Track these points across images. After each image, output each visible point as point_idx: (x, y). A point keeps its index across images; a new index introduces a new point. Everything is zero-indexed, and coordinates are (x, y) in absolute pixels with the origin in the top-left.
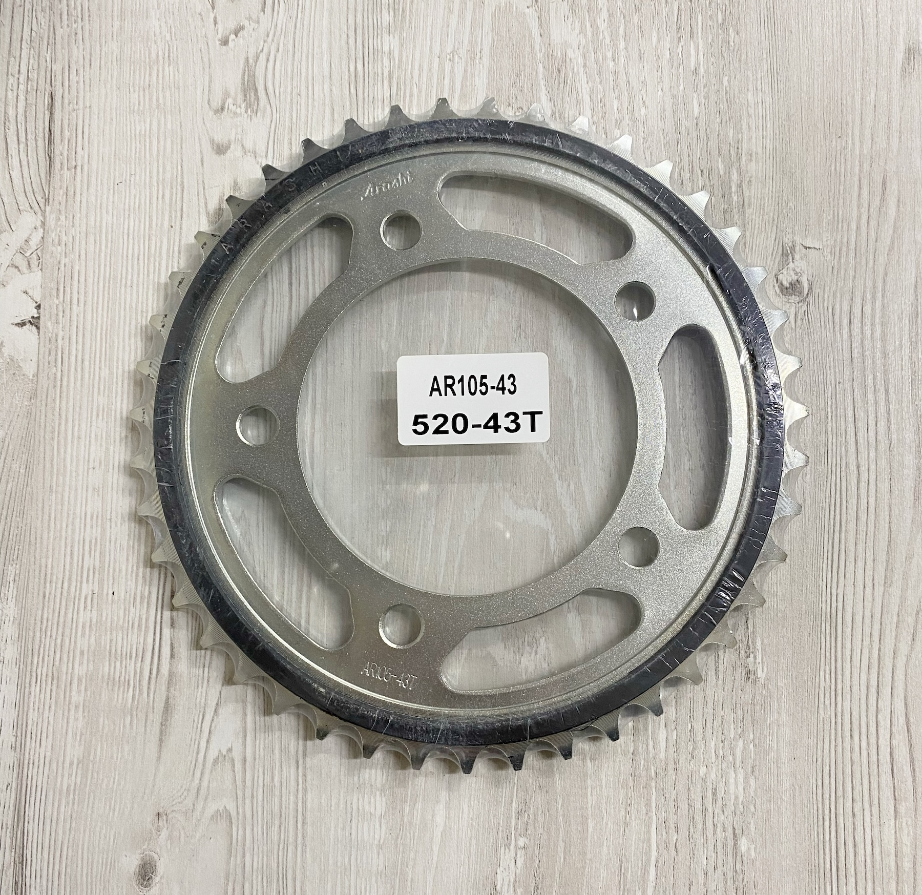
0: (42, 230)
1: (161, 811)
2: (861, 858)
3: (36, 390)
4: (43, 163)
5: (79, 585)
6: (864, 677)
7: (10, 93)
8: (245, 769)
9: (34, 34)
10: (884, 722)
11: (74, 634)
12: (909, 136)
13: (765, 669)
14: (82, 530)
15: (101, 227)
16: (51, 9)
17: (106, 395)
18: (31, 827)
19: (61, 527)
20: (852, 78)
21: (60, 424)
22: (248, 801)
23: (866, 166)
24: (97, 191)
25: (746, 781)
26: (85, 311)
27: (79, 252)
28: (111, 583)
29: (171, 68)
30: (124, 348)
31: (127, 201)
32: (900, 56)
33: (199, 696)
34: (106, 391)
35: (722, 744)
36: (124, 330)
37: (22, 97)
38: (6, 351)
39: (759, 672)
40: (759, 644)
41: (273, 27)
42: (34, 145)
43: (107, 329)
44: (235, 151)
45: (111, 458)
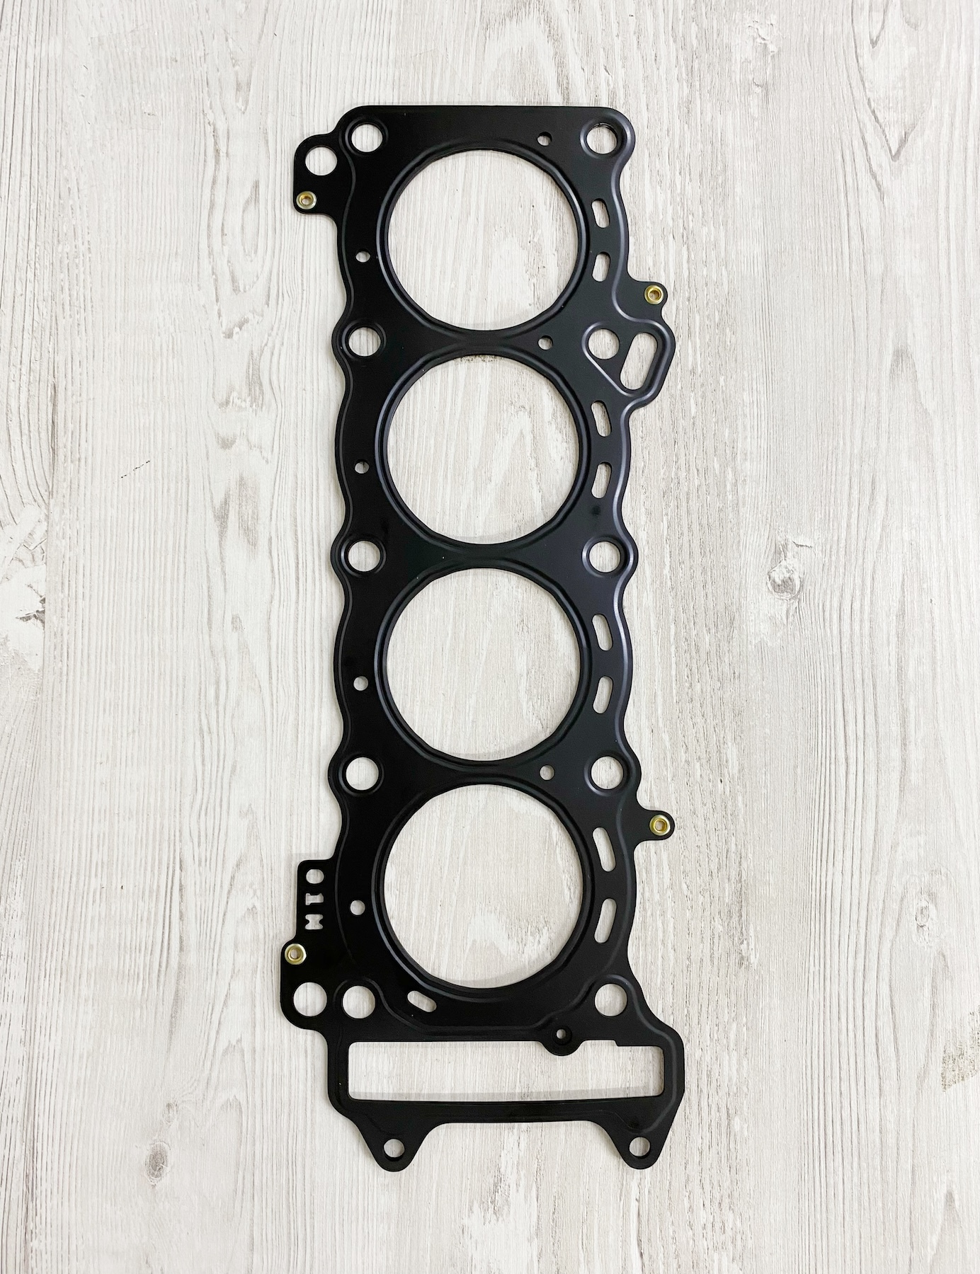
0: (46, 524)
1: (171, 1102)
2: (847, 1135)
3: (42, 684)
4: (47, 455)
5: (87, 878)
6: (851, 960)
7: (12, 384)
8: (254, 1059)
9: (35, 324)
10: (870, 1006)
11: (82, 928)
12: (897, 437)
13: (758, 956)
14: (90, 825)
15: (105, 520)
16: (53, 299)
17: (113, 689)
18: (42, 1121)
19: (69, 821)
20: (844, 379)
21: (66, 719)
22: (258, 1091)
23: (856, 467)
24: (101, 483)
25: (739, 1063)
26: (90, 605)
27: (84, 546)
28: (119, 876)
29: (175, 360)
30: (130, 641)
31: (132, 494)
32: (888, 359)
33: (208, 988)
34: (113, 686)
35: (716, 1028)
36: (130, 625)
37: (24, 389)
38: (10, 645)
39: (752, 957)
40: (752, 933)
41: (277, 321)
42: (38, 438)
43: (113, 624)
44: (240, 446)
45: (119, 753)
